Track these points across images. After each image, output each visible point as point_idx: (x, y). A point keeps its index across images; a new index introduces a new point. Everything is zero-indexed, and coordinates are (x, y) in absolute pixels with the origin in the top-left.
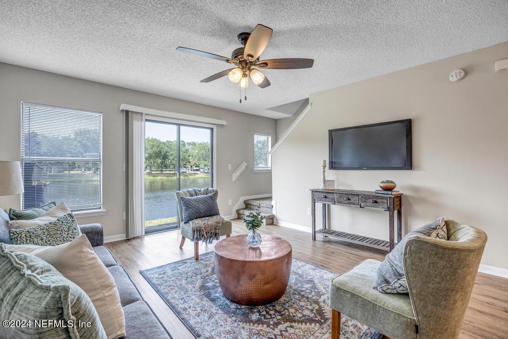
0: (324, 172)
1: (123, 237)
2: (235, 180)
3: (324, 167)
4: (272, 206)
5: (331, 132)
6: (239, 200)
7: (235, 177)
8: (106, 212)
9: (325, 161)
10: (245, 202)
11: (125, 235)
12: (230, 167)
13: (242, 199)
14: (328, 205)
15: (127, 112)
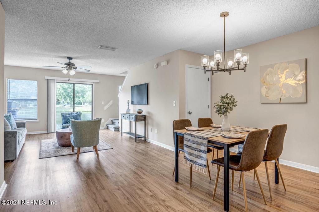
0: (128, 105)
1: (46, 132)
2: (106, 110)
3: (128, 103)
4: (119, 122)
5: (132, 87)
6: (108, 120)
7: (106, 108)
8: (39, 121)
9: (129, 101)
10: (112, 121)
11: (46, 131)
12: (103, 103)
13: (110, 119)
14: (132, 122)
15: (47, 80)
